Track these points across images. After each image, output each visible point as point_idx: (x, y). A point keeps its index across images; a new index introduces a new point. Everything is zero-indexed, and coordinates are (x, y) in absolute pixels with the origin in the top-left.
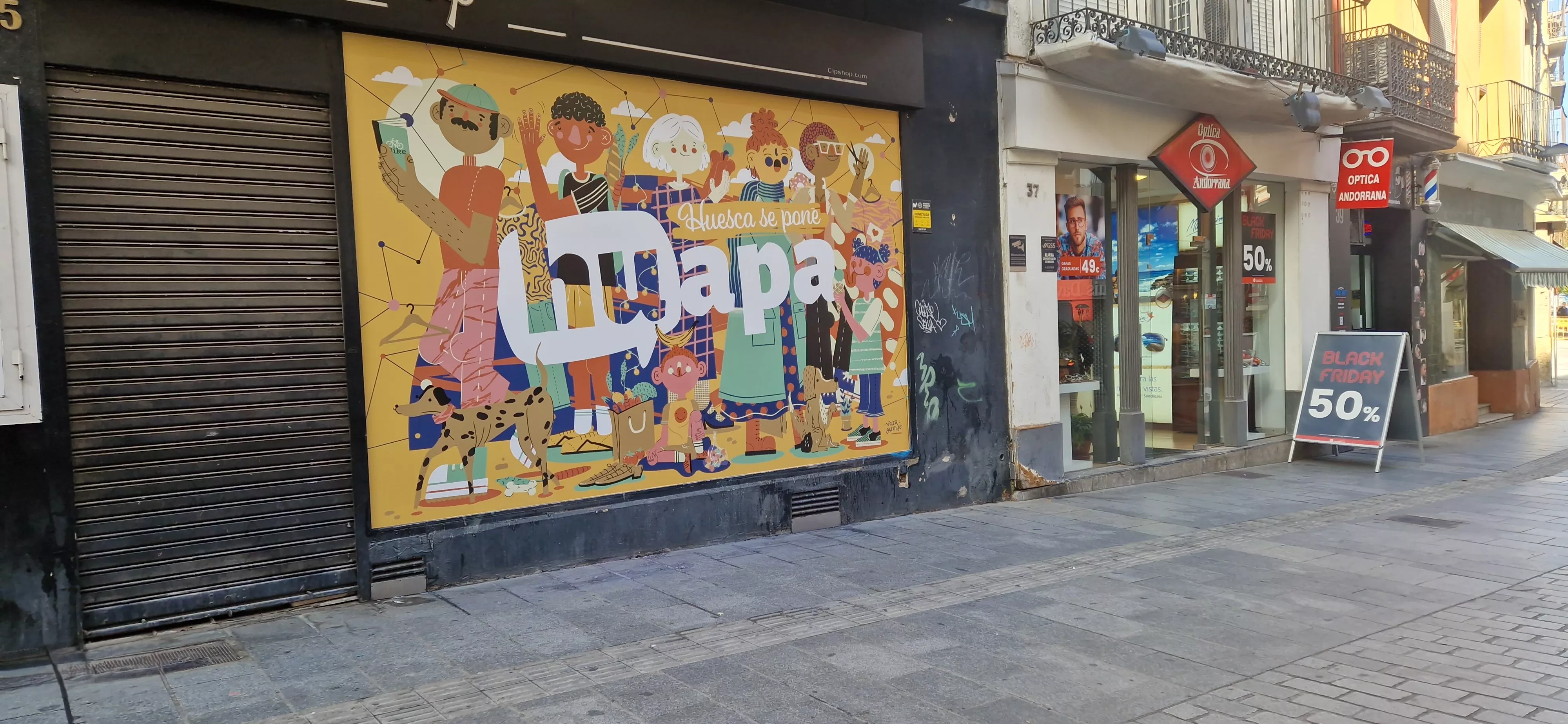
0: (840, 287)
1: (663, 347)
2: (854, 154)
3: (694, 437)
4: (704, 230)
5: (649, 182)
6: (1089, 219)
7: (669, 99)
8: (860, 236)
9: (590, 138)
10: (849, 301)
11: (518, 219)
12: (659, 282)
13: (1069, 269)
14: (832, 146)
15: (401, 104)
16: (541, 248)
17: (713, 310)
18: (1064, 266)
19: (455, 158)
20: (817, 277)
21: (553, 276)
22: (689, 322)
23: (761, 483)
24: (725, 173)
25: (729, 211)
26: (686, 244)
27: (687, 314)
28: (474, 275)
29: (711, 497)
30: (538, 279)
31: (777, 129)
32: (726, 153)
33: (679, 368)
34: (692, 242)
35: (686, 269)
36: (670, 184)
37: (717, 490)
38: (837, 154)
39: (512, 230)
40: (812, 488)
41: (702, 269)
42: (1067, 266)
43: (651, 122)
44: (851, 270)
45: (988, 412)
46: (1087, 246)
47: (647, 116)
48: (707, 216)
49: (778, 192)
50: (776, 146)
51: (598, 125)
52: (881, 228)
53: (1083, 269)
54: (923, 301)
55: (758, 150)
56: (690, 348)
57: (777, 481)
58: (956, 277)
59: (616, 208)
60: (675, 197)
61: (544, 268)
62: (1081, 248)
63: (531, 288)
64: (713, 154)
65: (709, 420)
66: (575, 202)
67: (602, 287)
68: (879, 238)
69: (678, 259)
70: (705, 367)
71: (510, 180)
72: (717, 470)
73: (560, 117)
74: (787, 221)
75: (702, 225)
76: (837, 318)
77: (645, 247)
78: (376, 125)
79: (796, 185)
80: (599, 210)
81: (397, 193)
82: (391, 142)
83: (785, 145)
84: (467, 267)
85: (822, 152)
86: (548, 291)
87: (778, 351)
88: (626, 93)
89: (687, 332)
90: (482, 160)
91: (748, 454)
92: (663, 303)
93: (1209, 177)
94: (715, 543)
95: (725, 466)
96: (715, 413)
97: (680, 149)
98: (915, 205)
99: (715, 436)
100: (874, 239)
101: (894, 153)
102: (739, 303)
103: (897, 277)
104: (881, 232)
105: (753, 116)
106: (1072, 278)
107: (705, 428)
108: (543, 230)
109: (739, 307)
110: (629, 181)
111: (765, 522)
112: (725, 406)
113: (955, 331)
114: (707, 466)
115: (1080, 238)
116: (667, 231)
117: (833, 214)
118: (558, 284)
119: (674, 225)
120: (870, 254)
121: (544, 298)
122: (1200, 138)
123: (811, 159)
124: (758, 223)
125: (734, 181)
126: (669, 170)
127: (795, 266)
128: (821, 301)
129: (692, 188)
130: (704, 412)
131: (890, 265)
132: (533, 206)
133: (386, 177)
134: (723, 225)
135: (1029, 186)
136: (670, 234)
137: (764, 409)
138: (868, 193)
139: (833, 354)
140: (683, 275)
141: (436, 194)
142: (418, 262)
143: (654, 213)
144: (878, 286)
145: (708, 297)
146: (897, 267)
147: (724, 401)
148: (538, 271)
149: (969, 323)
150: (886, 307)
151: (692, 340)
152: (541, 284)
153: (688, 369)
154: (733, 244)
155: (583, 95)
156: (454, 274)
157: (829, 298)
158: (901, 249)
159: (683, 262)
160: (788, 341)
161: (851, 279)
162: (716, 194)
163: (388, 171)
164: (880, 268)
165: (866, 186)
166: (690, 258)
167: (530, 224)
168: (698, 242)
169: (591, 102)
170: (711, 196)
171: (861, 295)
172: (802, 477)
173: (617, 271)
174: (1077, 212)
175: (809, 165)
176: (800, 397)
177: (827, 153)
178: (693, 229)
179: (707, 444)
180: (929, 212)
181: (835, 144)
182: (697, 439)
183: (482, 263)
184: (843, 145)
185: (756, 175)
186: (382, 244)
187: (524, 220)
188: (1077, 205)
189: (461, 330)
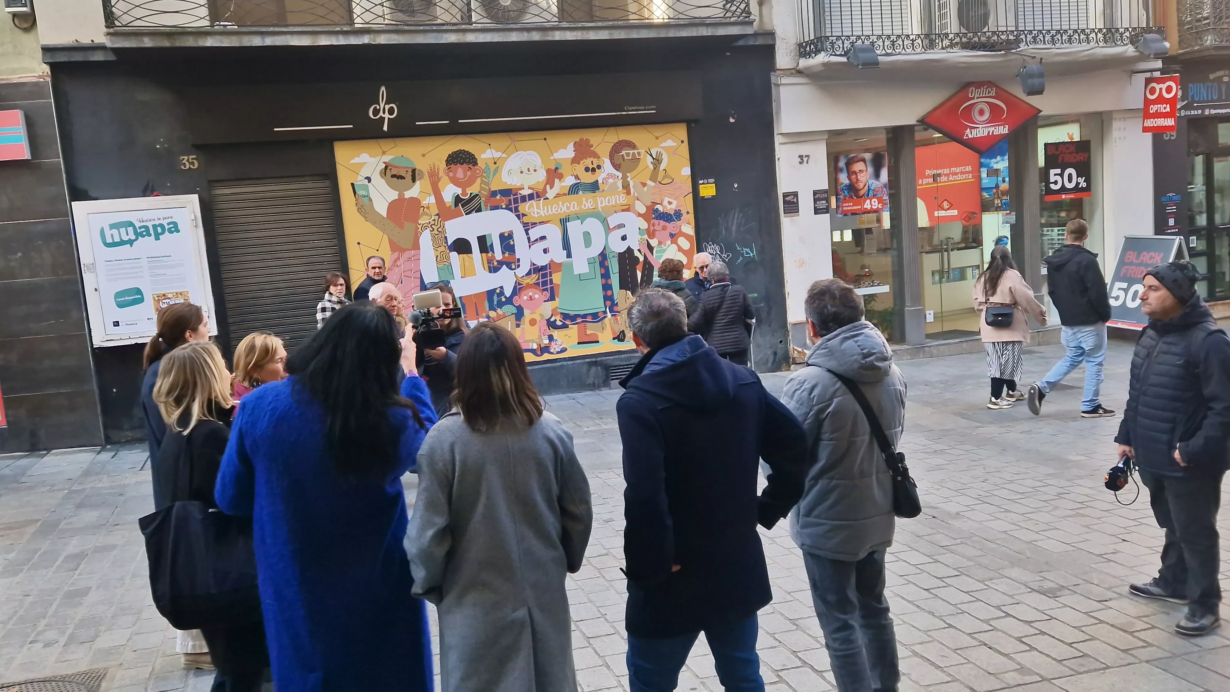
0: (644, 240)
1: (520, 284)
2: (651, 155)
3: (542, 335)
4: (544, 215)
5: (506, 192)
6: (870, 170)
7: (517, 143)
8: (659, 207)
9: (469, 173)
10: (650, 248)
11: (430, 222)
12: (515, 248)
13: (851, 208)
14: (634, 153)
15: (365, 172)
16: (443, 236)
17: (552, 261)
18: (845, 206)
19: (394, 195)
20: (626, 235)
21: (451, 251)
22: (536, 269)
23: (587, 360)
24: (557, 181)
25: (560, 203)
26: (532, 225)
27: (534, 265)
28: (407, 254)
29: (554, 368)
30: (442, 253)
31: (592, 149)
32: (557, 168)
33: (530, 296)
34: (536, 223)
35: (532, 240)
36: (520, 192)
37: (558, 364)
38: (638, 157)
39: (426, 229)
40: (625, 363)
41: (543, 238)
42: (849, 206)
43: (506, 158)
44: (652, 228)
45: (769, 313)
46: (869, 190)
47: (504, 155)
48: (546, 207)
49: (594, 187)
50: (592, 159)
51: (474, 166)
52: (674, 199)
53: (865, 206)
54: (711, 243)
55: (579, 163)
56: (538, 284)
57: (599, 359)
58: (739, 225)
59: (486, 210)
60: (524, 199)
61: (445, 247)
62: (862, 192)
63: (439, 259)
64: (548, 171)
65: (551, 324)
66: (462, 209)
67: (480, 254)
68: (674, 206)
69: (527, 234)
70: (548, 294)
71: (424, 202)
72: (558, 353)
73: (451, 165)
74: (602, 203)
75: (542, 213)
76: (642, 259)
77: (506, 230)
78: (353, 184)
79: (608, 181)
80: (476, 212)
81: (365, 217)
82: (360, 192)
83: (599, 157)
84: (402, 250)
85: (626, 158)
86: (448, 258)
87: (598, 283)
88: (490, 145)
89: (535, 275)
90: (408, 194)
91: (579, 343)
92: (519, 260)
93: (982, 127)
94: (558, 394)
95: (563, 350)
96: (556, 320)
97: (525, 171)
98: (701, 182)
99: (556, 333)
100: (669, 207)
101: (684, 150)
102: (569, 255)
103: (689, 229)
104: (675, 203)
105: (574, 144)
106: (853, 214)
107: (549, 329)
108: (444, 227)
109: (569, 258)
110: (494, 194)
111: (591, 383)
112: (562, 317)
113: (739, 261)
114: (551, 351)
115: (861, 185)
116: (519, 219)
117: (636, 195)
118: (454, 255)
119: (524, 215)
120: (666, 217)
121: (446, 263)
122: (973, 98)
123: (619, 163)
124: (581, 208)
125: (562, 184)
126: (519, 185)
127: (608, 230)
128: (629, 250)
129: (535, 192)
130: (548, 320)
131: (682, 222)
132: (437, 215)
133: (360, 210)
134: (557, 211)
135: (801, 157)
136: (521, 220)
137: (588, 317)
138: (664, 178)
139: (639, 281)
140: (531, 243)
141: (385, 215)
142: (378, 250)
143: (511, 210)
144: (673, 237)
145: (548, 254)
146: (689, 223)
147: (561, 313)
148: (442, 249)
149: (751, 255)
150: (680, 249)
151: (538, 279)
152: (444, 256)
153: (537, 296)
154: (564, 222)
155: (464, 150)
156: (396, 255)
157: (635, 248)
158: (691, 210)
159: (530, 235)
160: (606, 275)
161: (651, 235)
162: (551, 193)
163: (360, 207)
164: (674, 225)
165: (661, 174)
166: (534, 233)
167: (436, 224)
168: (539, 223)
169: (469, 153)
170: (547, 196)
171: (660, 243)
172: (617, 357)
173: (489, 244)
174: (858, 166)
175: (617, 167)
176: (615, 309)
177: (630, 158)
178: (536, 216)
179: (551, 338)
180: (714, 185)
181: (636, 152)
182: (544, 335)
183: (411, 248)
184: (642, 151)
185: (579, 179)
186: (359, 243)
187: (433, 223)
188: (858, 161)
189: (402, 283)
